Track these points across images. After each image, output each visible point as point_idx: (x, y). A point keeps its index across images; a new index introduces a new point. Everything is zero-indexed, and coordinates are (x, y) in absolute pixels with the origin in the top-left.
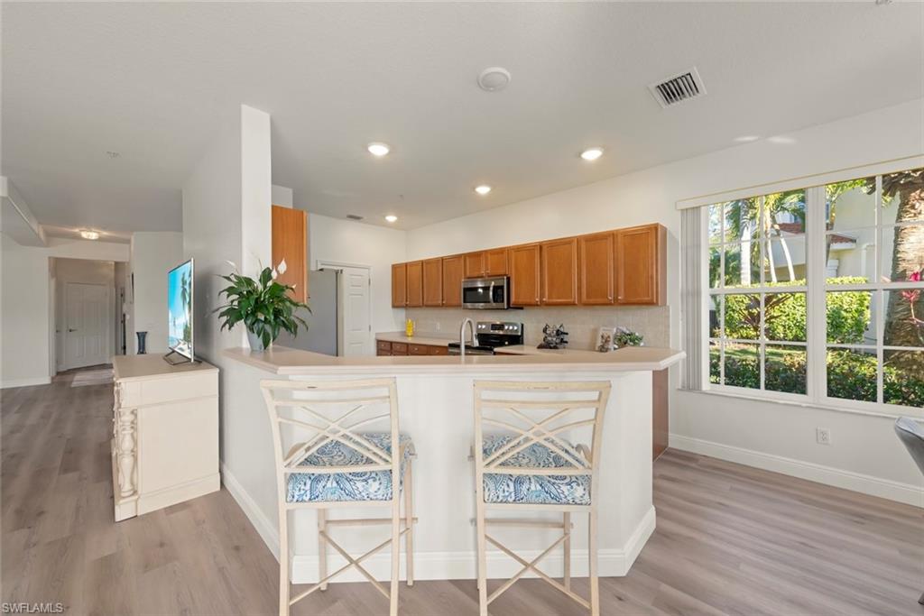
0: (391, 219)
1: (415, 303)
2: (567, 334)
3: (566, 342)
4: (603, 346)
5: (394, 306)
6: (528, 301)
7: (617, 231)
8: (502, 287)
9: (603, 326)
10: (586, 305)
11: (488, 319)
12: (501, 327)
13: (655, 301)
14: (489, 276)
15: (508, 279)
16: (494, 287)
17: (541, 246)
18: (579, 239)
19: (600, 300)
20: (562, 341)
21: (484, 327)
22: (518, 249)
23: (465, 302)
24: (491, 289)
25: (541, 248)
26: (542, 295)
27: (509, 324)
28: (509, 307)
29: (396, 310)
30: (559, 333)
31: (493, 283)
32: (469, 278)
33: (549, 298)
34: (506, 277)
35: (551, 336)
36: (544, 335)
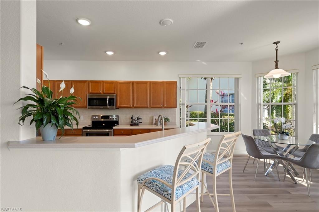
2: (141, 119)
3: (141, 122)
4: (156, 123)
8: (113, 99)
9: (155, 115)
10: (152, 107)
11: (100, 114)
12: (107, 117)
13: (176, 107)
14: (105, 93)
15: (117, 95)
16: (109, 99)
19: (158, 106)
20: (139, 122)
21: (97, 117)
22: (121, 83)
23: (89, 105)
25: (133, 83)
26: (133, 104)
28: (116, 108)
30: (138, 119)
31: (109, 97)
32: (91, 93)
33: (137, 104)
34: (115, 95)
35: (135, 120)
36: (132, 120)
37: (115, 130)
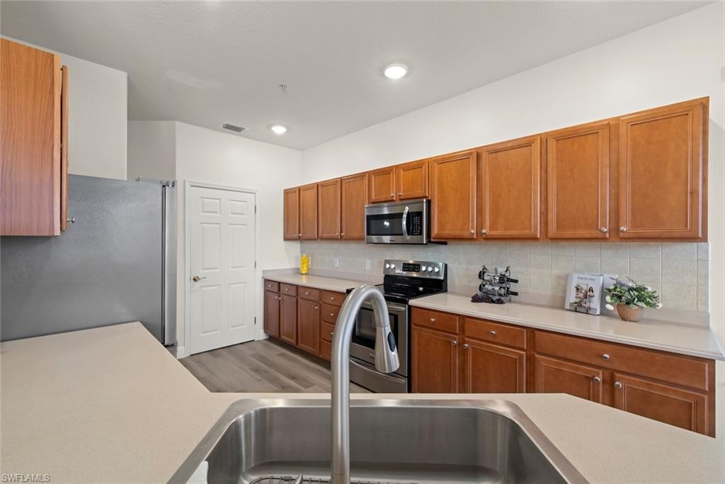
0: (279, 130)
1: (310, 235)
2: (516, 281)
3: (516, 294)
4: (579, 304)
5: (286, 239)
6: (458, 233)
7: (618, 119)
8: (420, 214)
9: (578, 272)
10: (555, 239)
11: (398, 257)
12: (416, 267)
13: (700, 235)
14: (401, 200)
15: (429, 202)
16: (408, 213)
17: (478, 154)
18: (544, 139)
19: (586, 234)
20: (509, 293)
21: (393, 266)
22: (443, 161)
23: (369, 234)
24: (405, 216)
25: (479, 156)
26: (480, 225)
27: (428, 264)
28: (429, 241)
29: (287, 242)
30: (503, 279)
31: (407, 209)
32: (374, 202)
33: (492, 228)
34: (425, 200)
35: (491, 284)
36: (480, 282)
37: (413, 309)
